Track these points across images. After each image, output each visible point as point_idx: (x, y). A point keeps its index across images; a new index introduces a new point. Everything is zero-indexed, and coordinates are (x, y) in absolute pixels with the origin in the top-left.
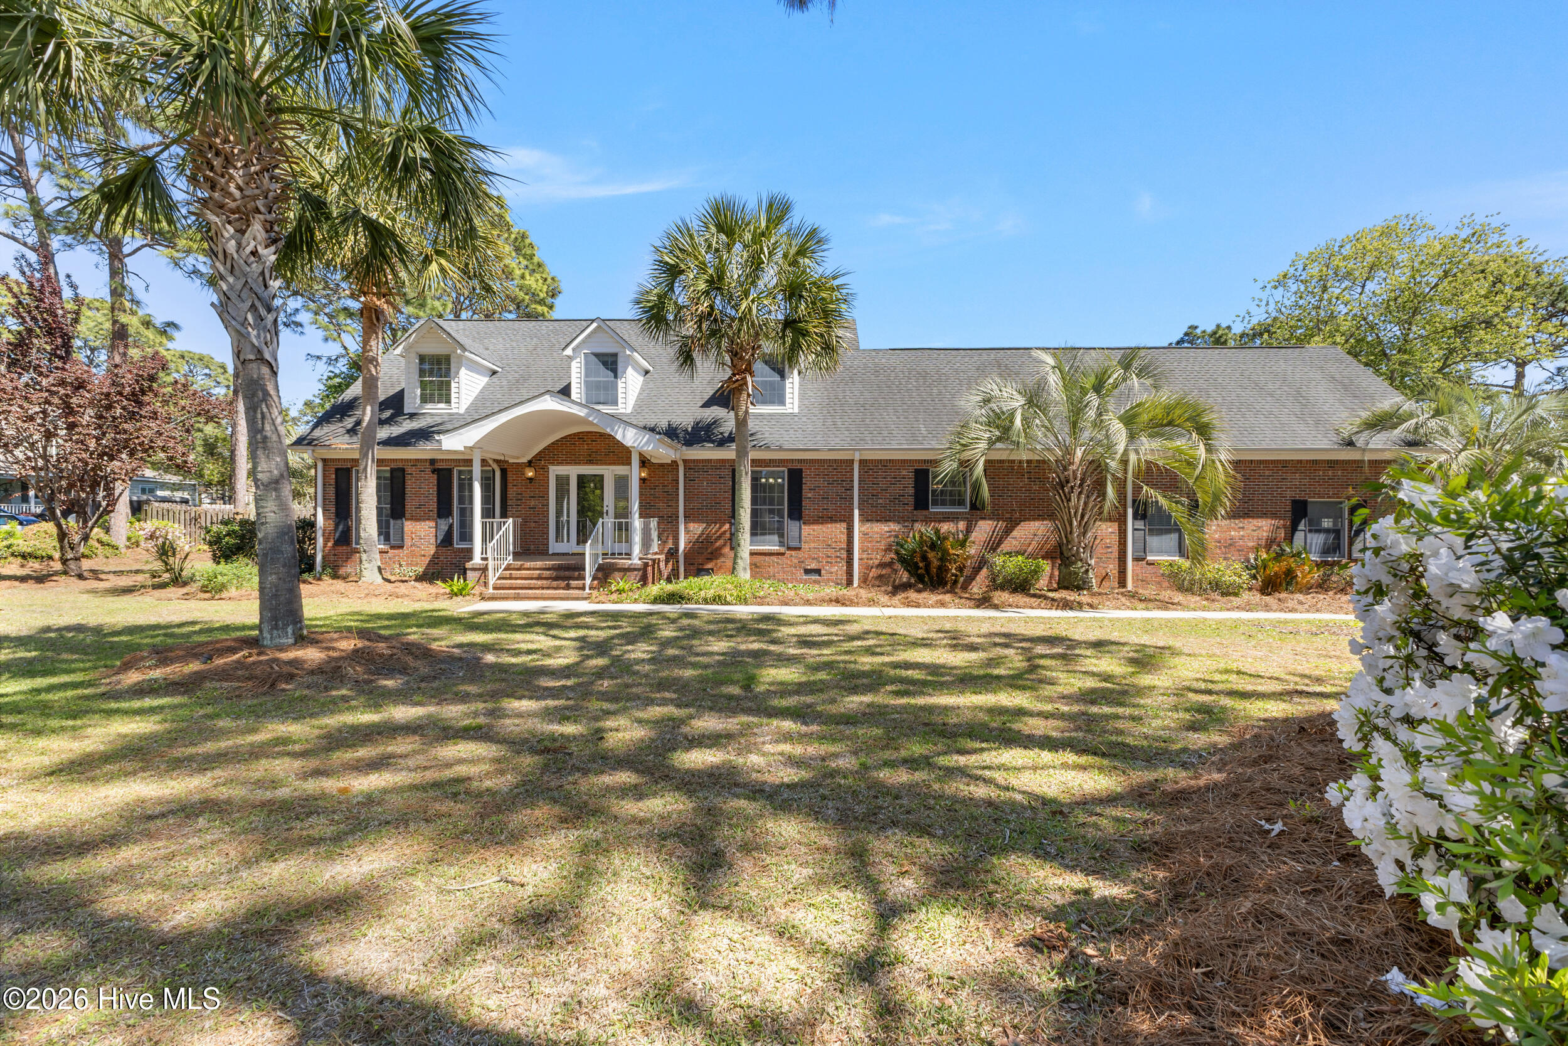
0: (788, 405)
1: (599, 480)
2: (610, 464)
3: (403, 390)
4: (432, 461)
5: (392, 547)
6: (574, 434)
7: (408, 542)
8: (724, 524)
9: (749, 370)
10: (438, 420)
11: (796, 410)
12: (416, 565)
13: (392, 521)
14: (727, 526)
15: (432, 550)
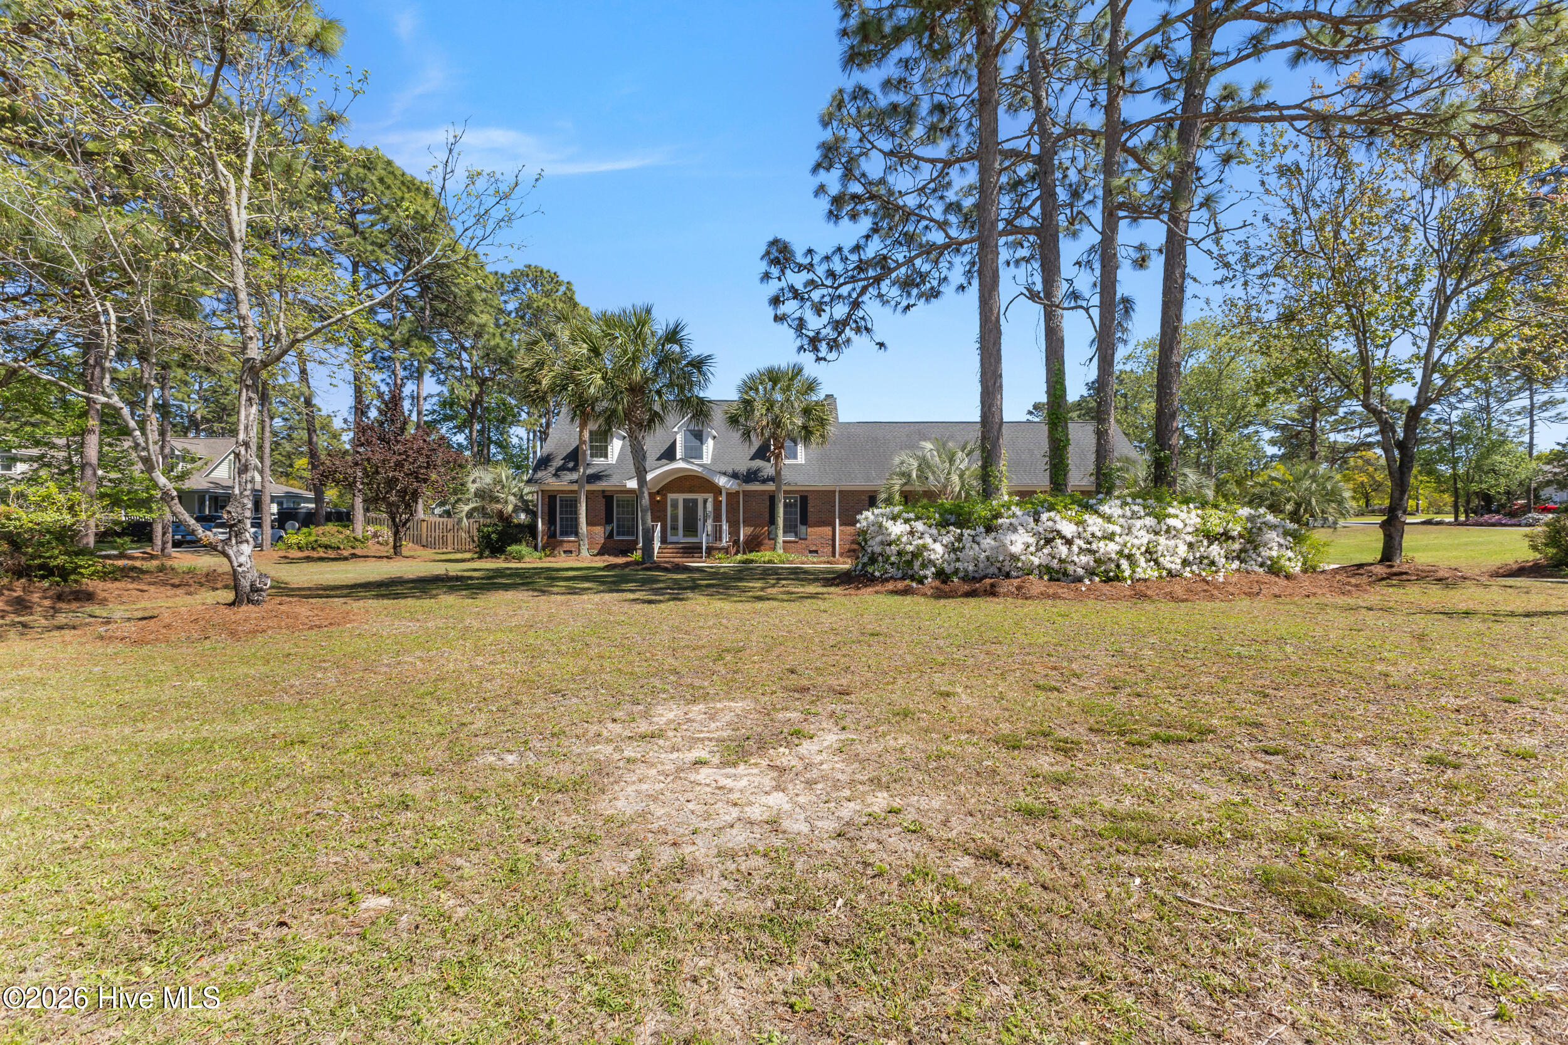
0: (799, 460)
1: (695, 501)
2: (701, 493)
4: (603, 491)
8: (767, 526)
9: (782, 447)
10: (602, 468)
11: (803, 462)
12: (594, 549)
14: (770, 528)
15: (602, 540)
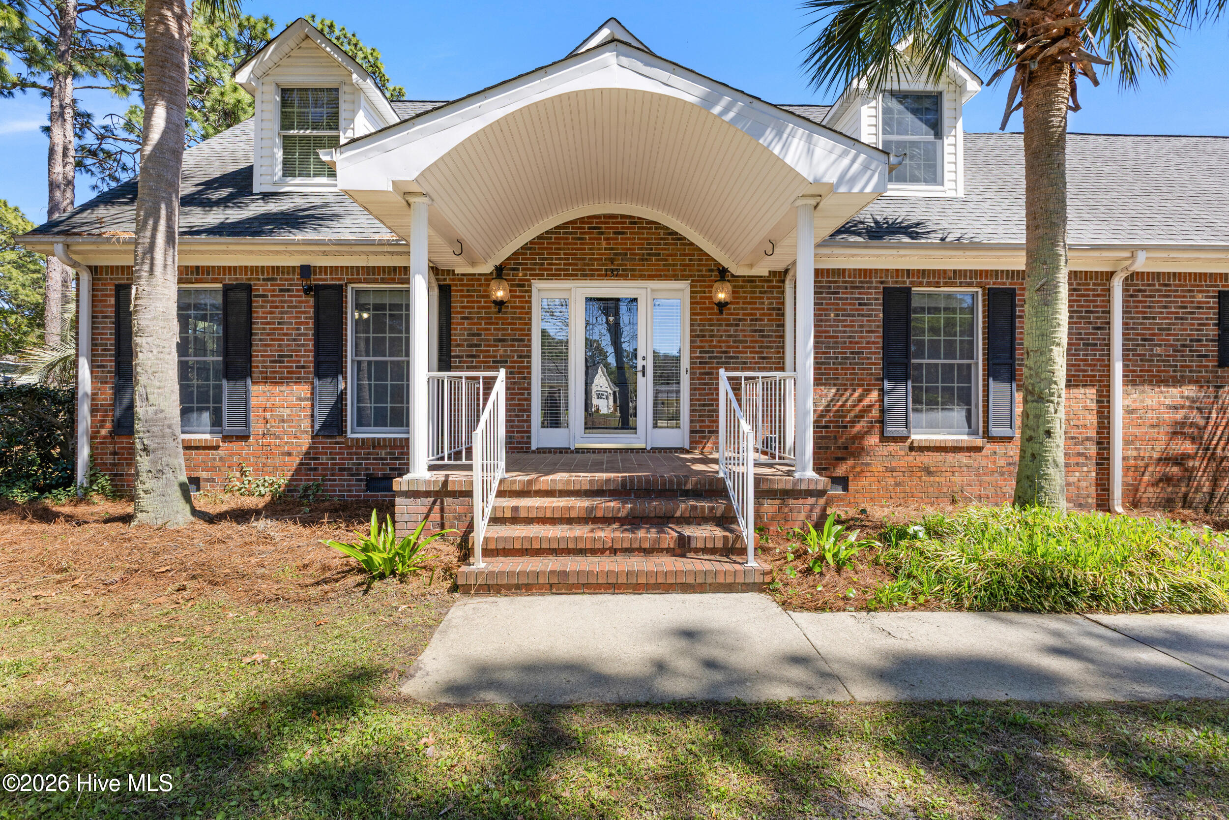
0: (948, 185)
2: (651, 277)
3: (251, 168)
4: (306, 271)
5: (226, 438)
6: (582, 220)
7: (256, 427)
8: (868, 391)
10: (317, 201)
11: (961, 194)
12: (274, 472)
13: (225, 383)
14: (874, 395)
15: (305, 442)
